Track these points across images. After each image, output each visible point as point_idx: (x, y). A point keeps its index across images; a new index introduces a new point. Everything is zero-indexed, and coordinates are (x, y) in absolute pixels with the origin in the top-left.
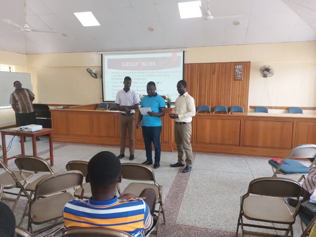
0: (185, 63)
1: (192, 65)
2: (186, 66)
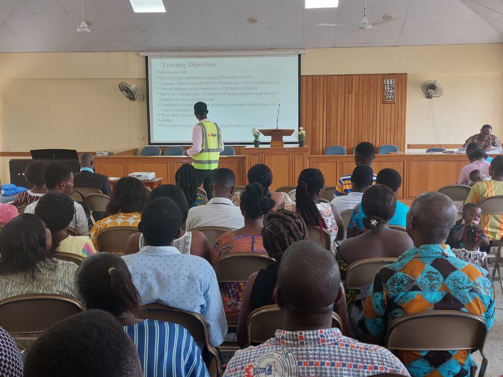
0: (302, 74)
1: (314, 78)
2: (304, 79)
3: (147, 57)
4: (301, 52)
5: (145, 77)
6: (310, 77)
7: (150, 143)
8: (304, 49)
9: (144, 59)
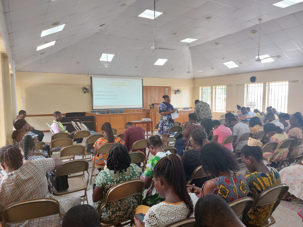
0: (143, 85)
1: (147, 87)
2: (144, 87)
3: (91, 77)
4: (143, 78)
5: (90, 84)
6: (146, 87)
7: (93, 110)
8: (143, 77)
9: (90, 78)
